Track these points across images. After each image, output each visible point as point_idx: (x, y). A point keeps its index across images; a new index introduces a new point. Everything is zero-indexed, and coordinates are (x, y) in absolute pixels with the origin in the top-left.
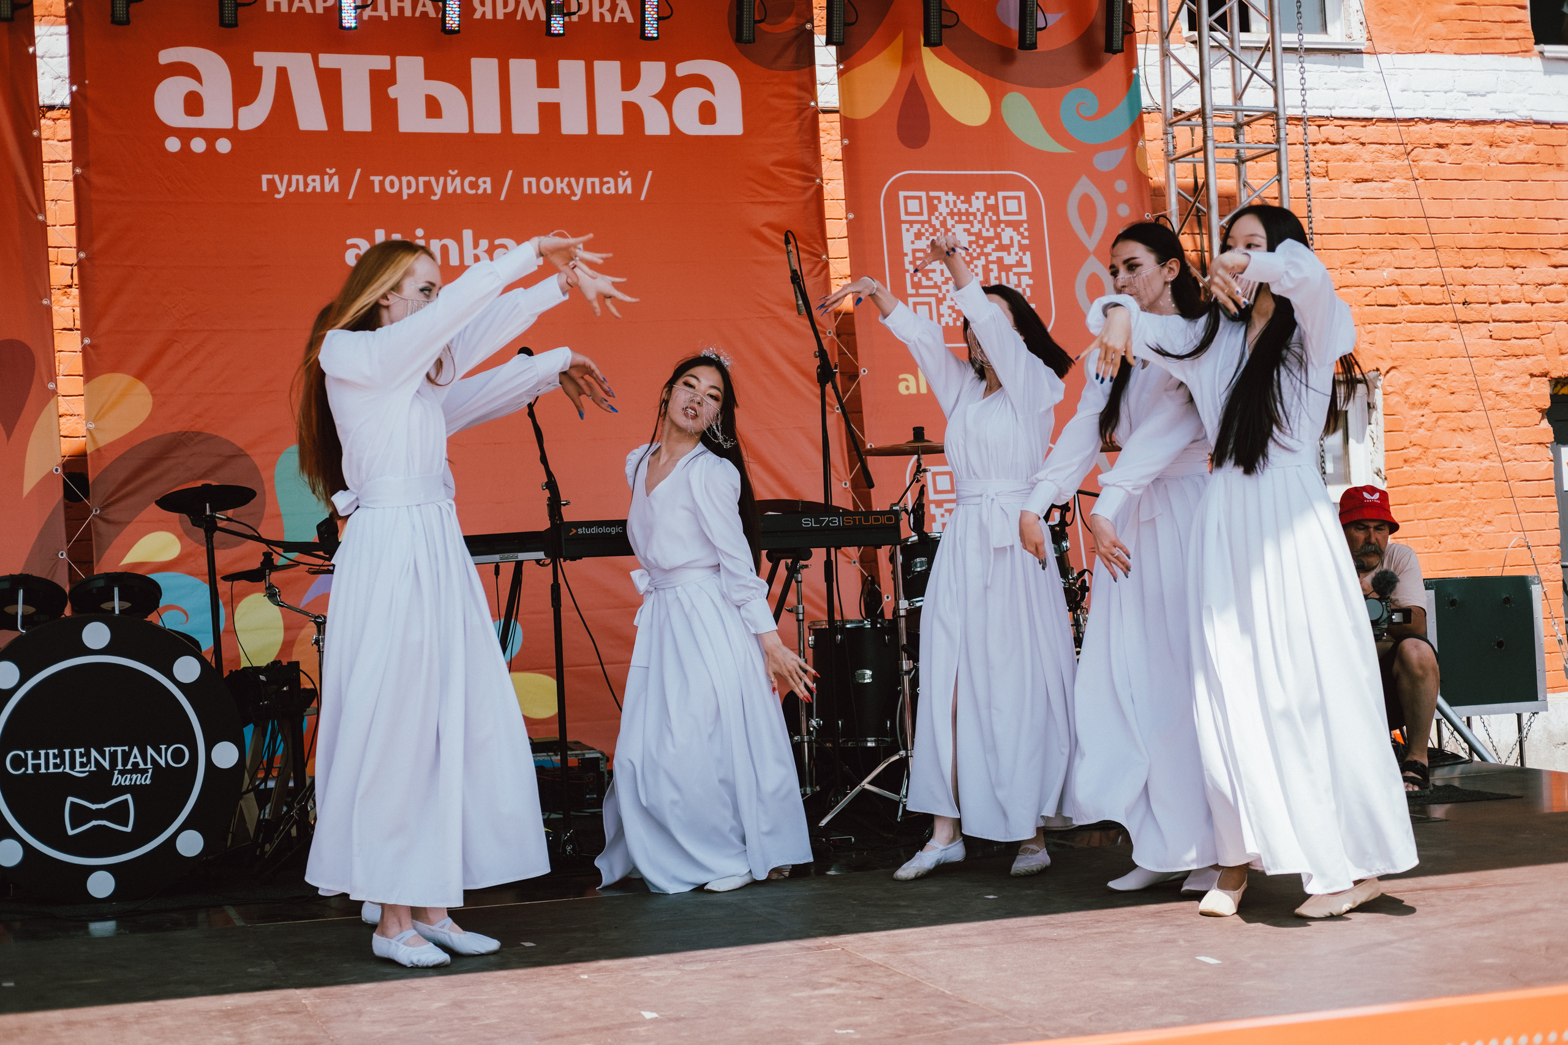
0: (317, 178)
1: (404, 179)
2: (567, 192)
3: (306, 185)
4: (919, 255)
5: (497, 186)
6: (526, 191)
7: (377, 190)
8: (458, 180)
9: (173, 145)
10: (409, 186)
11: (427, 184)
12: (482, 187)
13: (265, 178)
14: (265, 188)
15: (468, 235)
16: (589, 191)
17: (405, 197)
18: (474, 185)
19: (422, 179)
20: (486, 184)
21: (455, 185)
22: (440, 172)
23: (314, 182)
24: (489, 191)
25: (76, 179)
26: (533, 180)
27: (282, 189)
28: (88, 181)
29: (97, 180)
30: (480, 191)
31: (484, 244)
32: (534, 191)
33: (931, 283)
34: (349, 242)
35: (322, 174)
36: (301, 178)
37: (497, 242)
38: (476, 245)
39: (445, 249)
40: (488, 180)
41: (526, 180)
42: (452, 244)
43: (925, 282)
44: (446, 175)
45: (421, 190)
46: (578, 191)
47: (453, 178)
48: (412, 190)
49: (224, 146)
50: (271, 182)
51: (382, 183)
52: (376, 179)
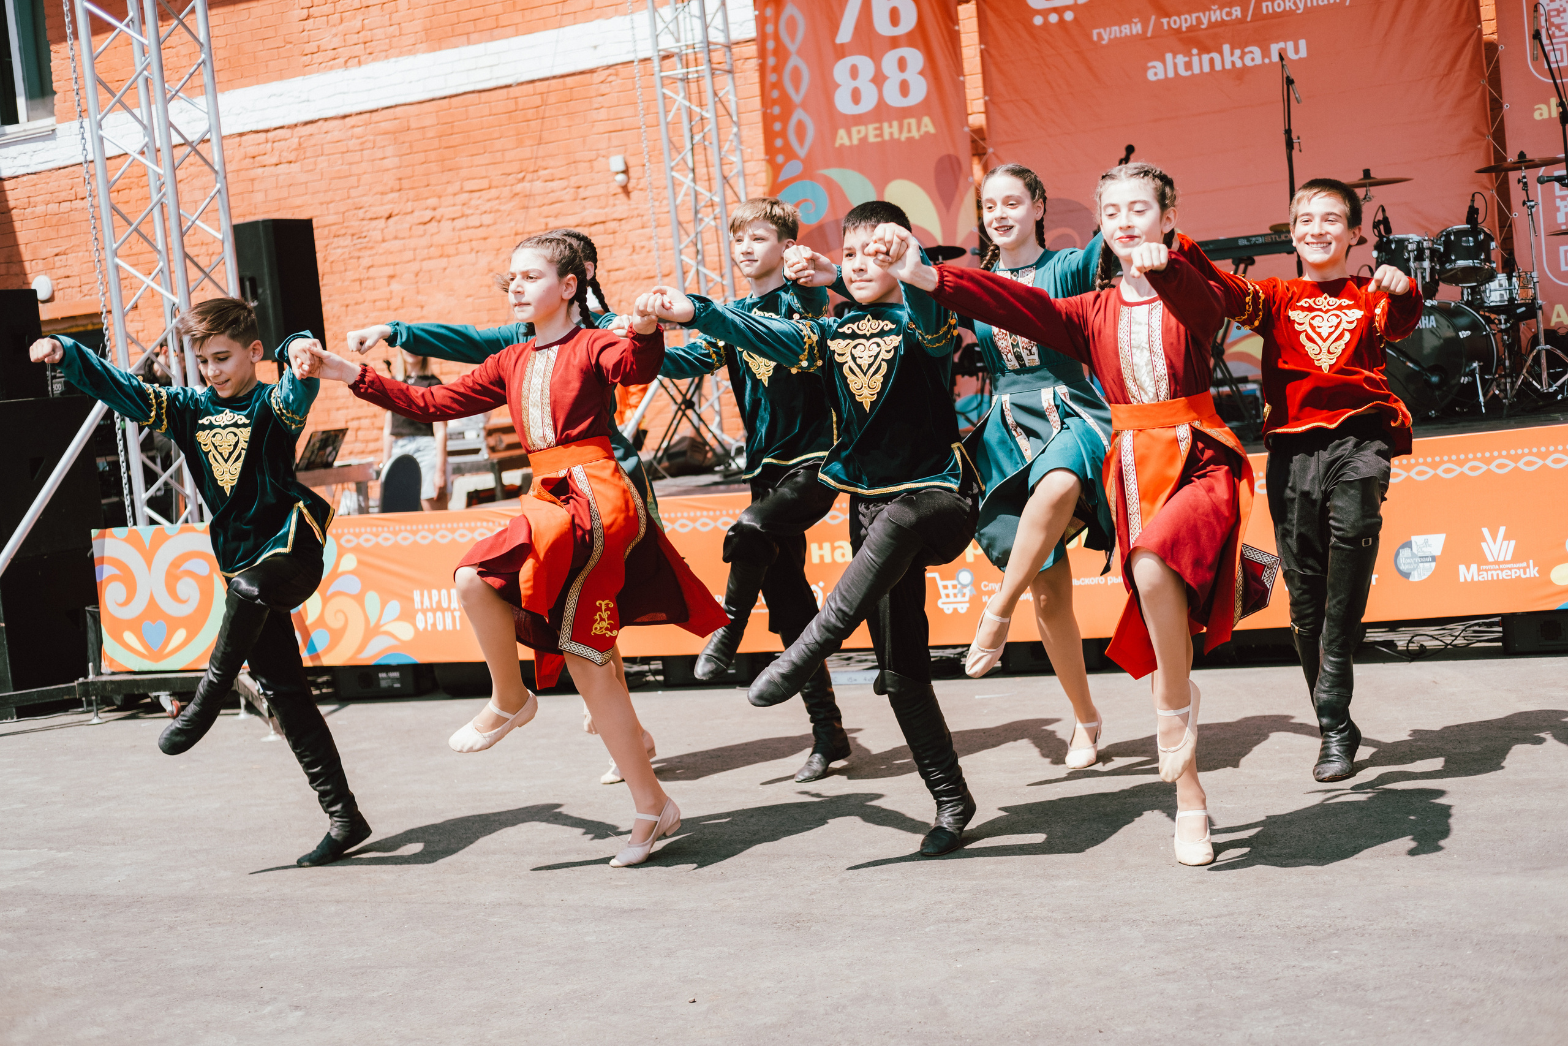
0: (1127, 26)
1: (1183, 17)
2: (1293, 8)
3: (1121, 32)
4: (1553, 13)
5: (1244, 12)
6: (1265, 12)
7: (1166, 27)
8: (1218, 12)
9: (1038, 20)
10: (1186, 20)
11: (1198, 18)
12: (1235, 13)
13: (1095, 32)
14: (1095, 38)
15: (1226, 48)
16: (1309, 5)
17: (1184, 29)
18: (1229, 14)
19: (1194, 15)
20: (1237, 12)
21: (1216, 15)
22: (1206, 8)
23: (1126, 30)
24: (1240, 16)
25: (982, 51)
26: (1269, 4)
27: (1106, 37)
28: (988, 52)
29: (993, 52)
30: (1234, 17)
31: (1238, 52)
32: (1271, 11)
33: (1563, 33)
34: (1150, 64)
35: (1130, 22)
36: (1117, 28)
37: (1247, 50)
38: (1232, 54)
39: (1212, 61)
40: (1238, 8)
41: (1264, 5)
42: (1216, 56)
43: (1557, 33)
44: (1210, 10)
45: (1194, 23)
46: (1301, 6)
47: (1215, 11)
48: (1188, 24)
49: (1069, 16)
50: (1100, 35)
51: (1169, 23)
52: (1165, 21)
